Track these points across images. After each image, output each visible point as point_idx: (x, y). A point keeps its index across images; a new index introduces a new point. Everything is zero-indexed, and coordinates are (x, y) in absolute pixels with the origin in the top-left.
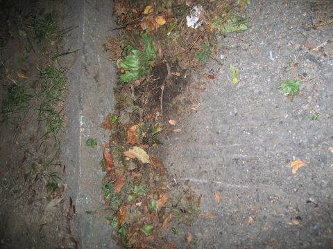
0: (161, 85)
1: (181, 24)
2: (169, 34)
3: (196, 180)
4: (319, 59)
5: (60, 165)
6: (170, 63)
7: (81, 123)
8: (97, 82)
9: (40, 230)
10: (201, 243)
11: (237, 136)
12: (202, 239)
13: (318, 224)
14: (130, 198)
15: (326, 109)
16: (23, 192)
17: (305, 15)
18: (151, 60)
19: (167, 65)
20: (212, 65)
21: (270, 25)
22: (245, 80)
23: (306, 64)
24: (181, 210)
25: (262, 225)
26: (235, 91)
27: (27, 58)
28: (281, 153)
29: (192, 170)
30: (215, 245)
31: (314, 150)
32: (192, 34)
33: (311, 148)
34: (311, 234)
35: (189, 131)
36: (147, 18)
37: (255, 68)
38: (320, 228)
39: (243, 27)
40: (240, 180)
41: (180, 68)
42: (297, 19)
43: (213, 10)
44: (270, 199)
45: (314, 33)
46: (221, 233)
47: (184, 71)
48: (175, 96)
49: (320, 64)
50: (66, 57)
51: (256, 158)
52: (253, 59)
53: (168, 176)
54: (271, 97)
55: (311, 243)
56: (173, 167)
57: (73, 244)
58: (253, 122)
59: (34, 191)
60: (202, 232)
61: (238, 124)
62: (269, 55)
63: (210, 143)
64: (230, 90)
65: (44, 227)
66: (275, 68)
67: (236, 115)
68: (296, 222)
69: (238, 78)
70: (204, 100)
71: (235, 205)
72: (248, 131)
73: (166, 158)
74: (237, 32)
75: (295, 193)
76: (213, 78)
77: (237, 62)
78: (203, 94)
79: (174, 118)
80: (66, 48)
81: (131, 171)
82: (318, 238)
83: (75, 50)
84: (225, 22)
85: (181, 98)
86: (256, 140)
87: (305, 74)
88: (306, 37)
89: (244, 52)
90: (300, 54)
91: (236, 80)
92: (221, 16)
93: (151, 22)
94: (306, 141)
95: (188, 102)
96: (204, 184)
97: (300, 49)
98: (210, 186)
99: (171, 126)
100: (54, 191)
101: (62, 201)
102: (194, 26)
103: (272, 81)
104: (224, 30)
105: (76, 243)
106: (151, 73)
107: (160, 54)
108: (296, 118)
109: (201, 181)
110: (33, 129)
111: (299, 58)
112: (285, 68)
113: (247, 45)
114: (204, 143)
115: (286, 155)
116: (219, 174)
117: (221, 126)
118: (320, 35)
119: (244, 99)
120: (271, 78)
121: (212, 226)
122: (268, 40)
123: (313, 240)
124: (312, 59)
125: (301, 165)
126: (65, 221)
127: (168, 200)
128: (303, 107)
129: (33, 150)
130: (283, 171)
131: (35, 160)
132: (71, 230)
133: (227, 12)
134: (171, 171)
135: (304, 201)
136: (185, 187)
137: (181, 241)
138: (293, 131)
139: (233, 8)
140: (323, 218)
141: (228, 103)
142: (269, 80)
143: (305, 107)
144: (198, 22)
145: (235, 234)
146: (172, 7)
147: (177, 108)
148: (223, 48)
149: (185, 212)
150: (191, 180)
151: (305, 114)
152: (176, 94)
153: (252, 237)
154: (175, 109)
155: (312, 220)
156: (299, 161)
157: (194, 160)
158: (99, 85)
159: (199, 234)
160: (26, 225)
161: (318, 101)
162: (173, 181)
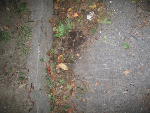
0: (73, 40)
1: (85, 17)
2: (79, 20)
3: (87, 78)
4: (136, 37)
5: (26, 69)
6: (78, 32)
7: (39, 52)
8: (46, 35)
9: (13, 98)
10: (89, 101)
11: (105, 61)
12: (89, 100)
13: (134, 92)
14: (58, 84)
15: (138, 54)
16: (4, 81)
17: (132, 22)
18: (69, 29)
19: (77, 32)
20: (96, 34)
21: (119, 24)
22: (109, 42)
23: (132, 38)
24: (81, 89)
25: (114, 93)
26: (105, 45)
27: (10, 20)
28: (122, 68)
29: (86, 74)
30: (94, 102)
31: (133, 67)
32: (89, 22)
33: (132, 66)
34: (131, 96)
35: (85, 58)
36: (70, 13)
37: (114, 38)
38: (134, 93)
39: (109, 23)
40: (106, 77)
41: (82, 34)
42: (129, 23)
43: (98, 15)
44: (117, 84)
45: (135, 29)
46: (97, 97)
47: (84, 36)
48: (80, 45)
49: (136, 39)
50: (32, 23)
51: (112, 70)
52: (113, 34)
53: (75, 76)
54: (119, 48)
55: (131, 98)
56: (77, 72)
57: (31, 103)
58: (111, 57)
59: (11, 80)
60: (89, 97)
61: (106, 57)
62: (119, 34)
63: (94, 63)
64: (103, 45)
65: (15, 97)
66: (121, 39)
67: (105, 54)
68: (126, 92)
69: (107, 41)
70: (92, 47)
71: (104, 86)
72: (110, 60)
73: (74, 69)
74: (107, 24)
75: (126, 82)
76: (97, 39)
77: (106, 35)
78: (92, 45)
79: (79, 53)
80: (32, 19)
81: (58, 73)
82: (133, 97)
83: (37, 20)
84: (103, 20)
85: (82, 46)
86: (113, 63)
87: (131, 42)
88: (132, 30)
89: (109, 32)
90: (130, 35)
91: (106, 41)
92: (101, 17)
93: (71, 15)
94: (131, 64)
95: (85, 48)
96: (91, 79)
97: (130, 33)
98: (94, 80)
99: (77, 56)
100: (22, 80)
101: (27, 85)
102: (90, 19)
103: (119, 43)
104: (102, 22)
105: (33, 103)
106: (69, 35)
107: (74, 28)
108: (127, 56)
109: (90, 78)
110: (11, 52)
111: (129, 36)
112: (124, 39)
113: (111, 29)
114: (92, 63)
115: (123, 69)
116: (98, 75)
117: (99, 57)
118: (137, 29)
119: (108, 48)
120: (119, 42)
121: (93, 95)
122: (119, 29)
123: (132, 97)
124: (134, 37)
125: (129, 72)
126: (27, 93)
127: (75, 85)
128: (130, 53)
129: (11, 62)
130: (122, 74)
131: (12, 66)
132: (31, 97)
133: (104, 16)
134: (76, 74)
135: (129, 84)
136: (83, 80)
137: (80, 102)
138: (126, 61)
139: (106, 15)
140: (135, 90)
141: (102, 49)
142: (118, 42)
143: (131, 53)
144: (91, 18)
145: (103, 97)
146: (81, 10)
147: (80, 50)
148: (102, 29)
149: (82, 89)
150: (85, 77)
151: (131, 55)
152: (80, 44)
153: (109, 98)
154: (79, 50)
155: (132, 91)
156: (128, 71)
157: (87, 70)
158: (46, 37)
159: (88, 98)
160: (5, 96)
161: (135, 51)
162: (77, 78)
